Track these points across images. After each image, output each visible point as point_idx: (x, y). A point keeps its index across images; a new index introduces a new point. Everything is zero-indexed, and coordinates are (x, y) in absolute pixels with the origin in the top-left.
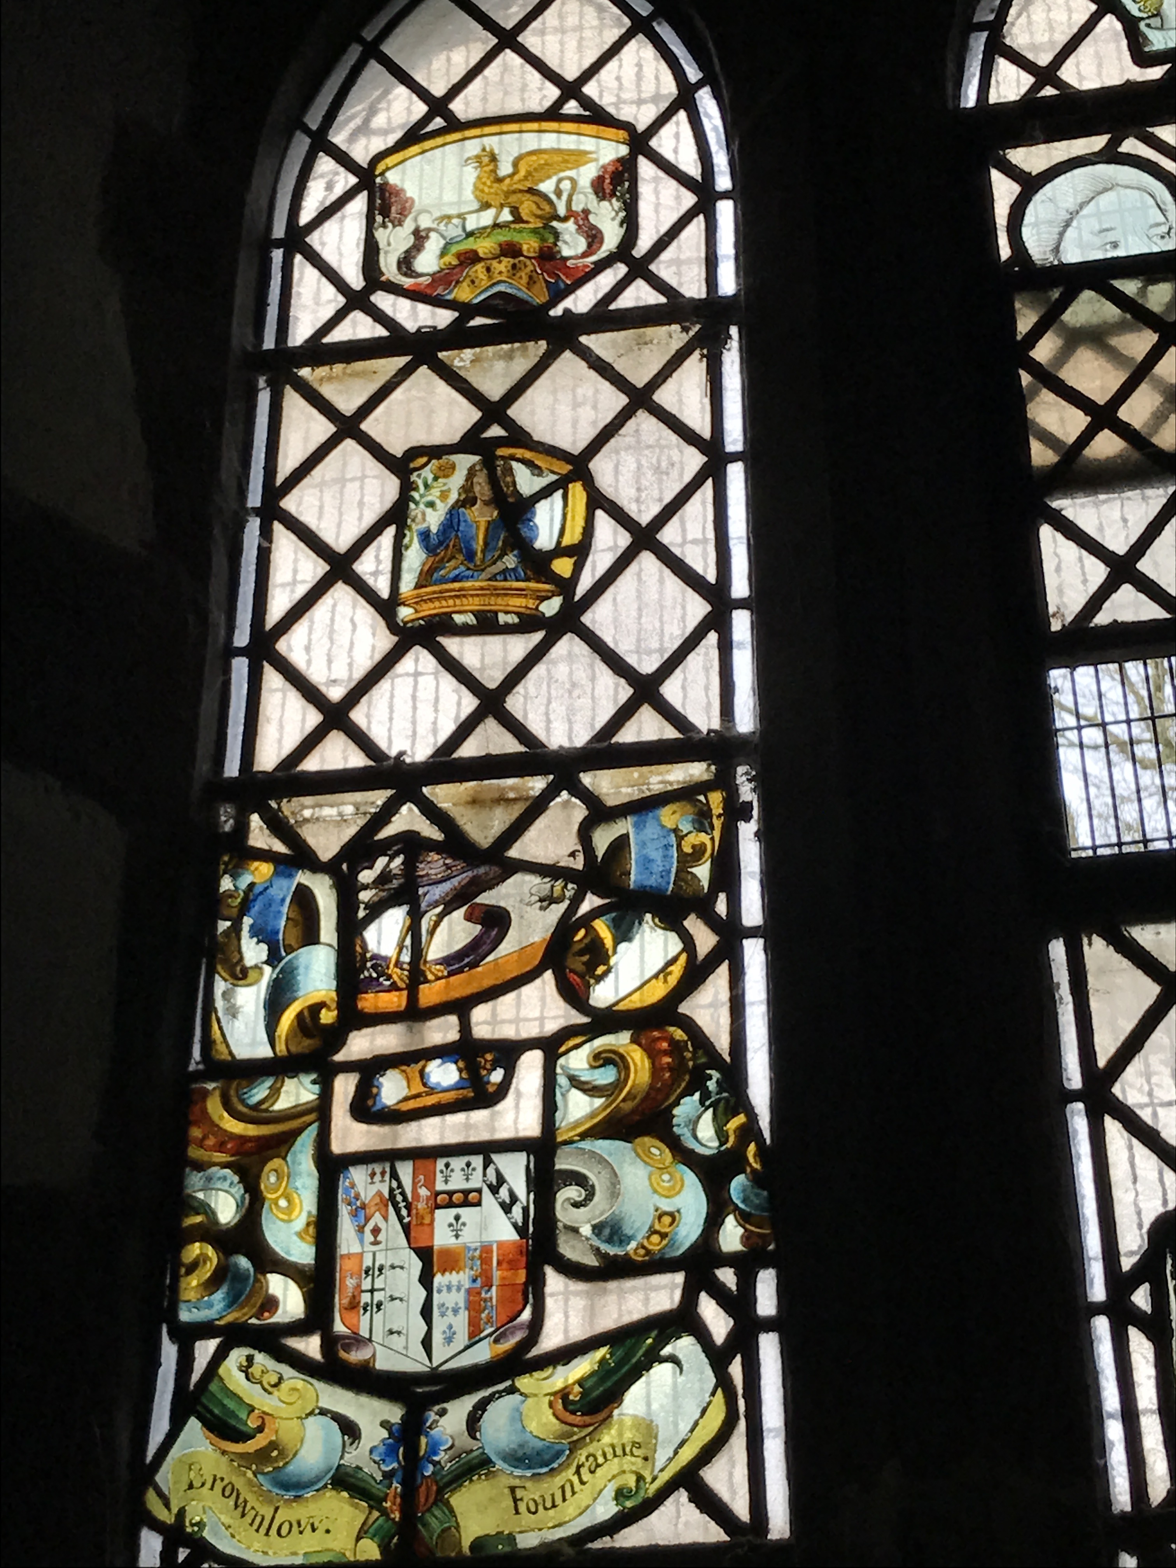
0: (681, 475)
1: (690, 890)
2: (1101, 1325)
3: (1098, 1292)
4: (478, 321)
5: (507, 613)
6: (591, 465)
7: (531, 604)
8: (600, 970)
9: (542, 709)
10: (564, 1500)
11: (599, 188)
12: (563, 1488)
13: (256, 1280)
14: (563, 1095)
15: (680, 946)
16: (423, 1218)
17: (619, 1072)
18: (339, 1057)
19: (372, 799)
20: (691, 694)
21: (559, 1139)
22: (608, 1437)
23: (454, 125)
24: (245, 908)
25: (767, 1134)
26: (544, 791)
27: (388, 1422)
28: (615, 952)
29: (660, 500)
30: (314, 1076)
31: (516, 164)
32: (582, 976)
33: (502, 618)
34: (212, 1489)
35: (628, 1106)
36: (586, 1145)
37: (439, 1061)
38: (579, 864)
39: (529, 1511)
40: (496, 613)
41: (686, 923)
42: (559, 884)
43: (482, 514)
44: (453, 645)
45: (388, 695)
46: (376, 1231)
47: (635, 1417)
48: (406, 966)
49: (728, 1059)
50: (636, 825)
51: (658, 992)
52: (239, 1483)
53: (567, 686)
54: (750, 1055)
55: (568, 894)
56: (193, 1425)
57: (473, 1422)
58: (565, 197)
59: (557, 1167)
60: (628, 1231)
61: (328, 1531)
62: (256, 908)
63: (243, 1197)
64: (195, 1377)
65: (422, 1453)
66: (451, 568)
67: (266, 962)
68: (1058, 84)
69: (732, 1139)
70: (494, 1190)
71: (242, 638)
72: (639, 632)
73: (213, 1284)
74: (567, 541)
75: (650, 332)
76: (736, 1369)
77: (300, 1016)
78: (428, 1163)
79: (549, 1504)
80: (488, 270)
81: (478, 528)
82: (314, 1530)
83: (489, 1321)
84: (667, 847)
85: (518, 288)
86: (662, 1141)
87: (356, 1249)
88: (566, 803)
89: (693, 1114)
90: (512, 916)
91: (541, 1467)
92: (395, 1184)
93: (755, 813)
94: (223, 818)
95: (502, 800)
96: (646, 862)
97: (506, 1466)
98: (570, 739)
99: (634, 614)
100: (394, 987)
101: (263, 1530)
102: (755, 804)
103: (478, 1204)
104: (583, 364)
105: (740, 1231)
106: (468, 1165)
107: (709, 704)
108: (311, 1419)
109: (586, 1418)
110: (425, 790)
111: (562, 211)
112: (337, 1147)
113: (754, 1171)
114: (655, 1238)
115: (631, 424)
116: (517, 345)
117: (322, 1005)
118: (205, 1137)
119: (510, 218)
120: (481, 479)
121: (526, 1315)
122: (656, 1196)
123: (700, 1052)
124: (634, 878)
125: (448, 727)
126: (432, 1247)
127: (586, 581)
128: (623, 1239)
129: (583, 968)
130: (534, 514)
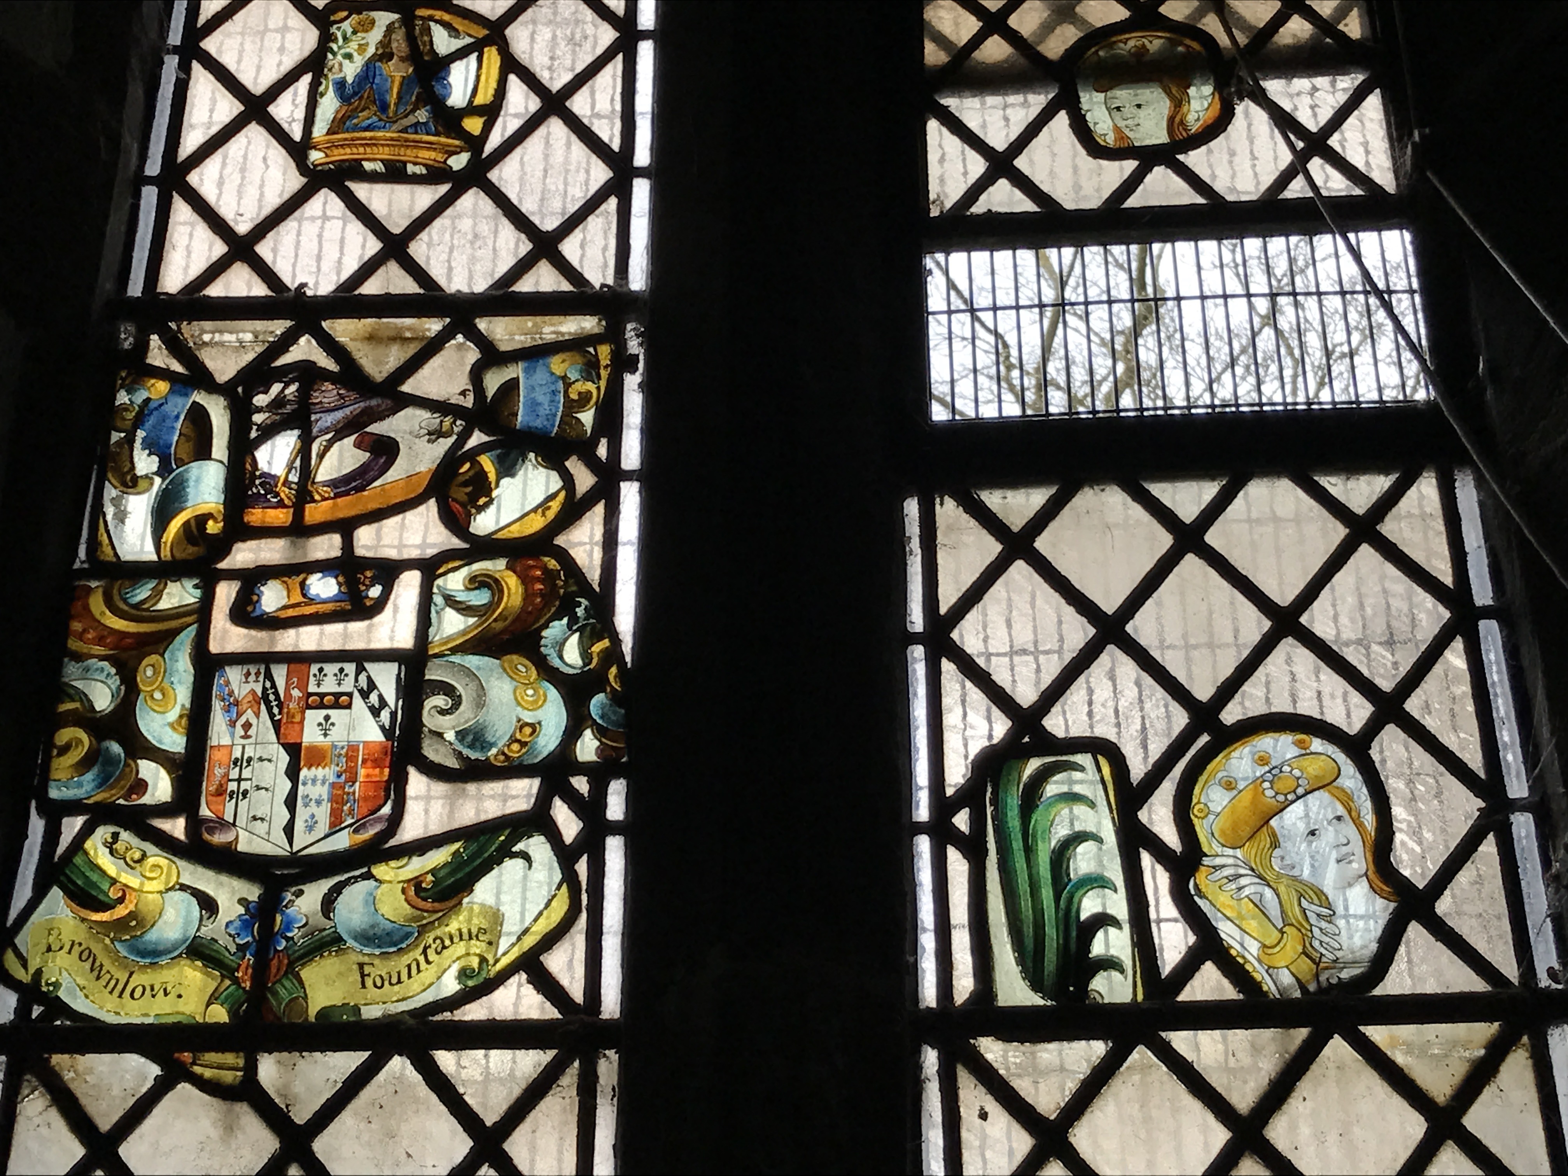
0: (594, 47)
1: (573, 434)
2: (923, 845)
3: (922, 813)
5: (415, 164)
6: (508, 32)
7: (440, 155)
8: (482, 501)
9: (445, 256)
10: (410, 977)
12: (409, 967)
13: (126, 765)
14: (437, 612)
15: (560, 484)
16: (293, 717)
17: (493, 595)
18: (223, 565)
19: (271, 329)
20: (589, 252)
21: (430, 653)
22: (456, 923)
24: (139, 421)
25: (628, 659)
26: (440, 332)
27: (246, 899)
28: (497, 486)
29: (573, 70)
30: (196, 581)
32: (463, 505)
33: (411, 169)
34: (69, 952)
35: (499, 626)
36: (456, 659)
37: (319, 575)
38: (469, 402)
39: (375, 986)
40: (405, 163)
41: (568, 464)
42: (448, 420)
43: (398, 70)
44: (361, 190)
45: (295, 232)
46: (247, 726)
47: (483, 905)
48: (293, 486)
49: (597, 589)
50: (526, 371)
51: (537, 523)
52: (97, 949)
53: (470, 237)
54: (619, 587)
55: (456, 430)
56: (56, 893)
57: (328, 904)
59: (427, 677)
60: (490, 738)
61: (180, 996)
62: (151, 422)
63: (119, 689)
64: (60, 850)
65: (276, 929)
66: (366, 117)
67: (156, 473)
69: (595, 661)
70: (365, 695)
71: (153, 168)
72: (543, 192)
73: (84, 765)
74: (479, 100)
76: (582, 867)
77: (186, 524)
78: (304, 667)
79: (394, 980)
81: (393, 82)
82: (166, 994)
83: (351, 812)
84: (554, 393)
86: (528, 659)
87: (226, 741)
88: (460, 346)
89: (561, 637)
90: (401, 446)
91: (390, 947)
92: (268, 684)
93: (641, 365)
94: (123, 336)
95: (399, 338)
96: (533, 405)
97: (356, 944)
98: (470, 286)
99: (539, 174)
100: (281, 505)
101: (116, 992)
102: (641, 357)
103: (349, 706)
105: (597, 743)
106: (341, 670)
107: (606, 265)
108: (171, 893)
109: (436, 904)
110: (324, 324)
112: (214, 647)
113: (614, 691)
114: (515, 747)
117: (209, 516)
118: (85, 631)
120: (399, 36)
121: (386, 810)
122: (519, 709)
123: (572, 581)
124: (521, 419)
125: (351, 266)
126: (301, 744)
127: (495, 140)
128: (485, 745)
129: (465, 498)
130: (448, 73)
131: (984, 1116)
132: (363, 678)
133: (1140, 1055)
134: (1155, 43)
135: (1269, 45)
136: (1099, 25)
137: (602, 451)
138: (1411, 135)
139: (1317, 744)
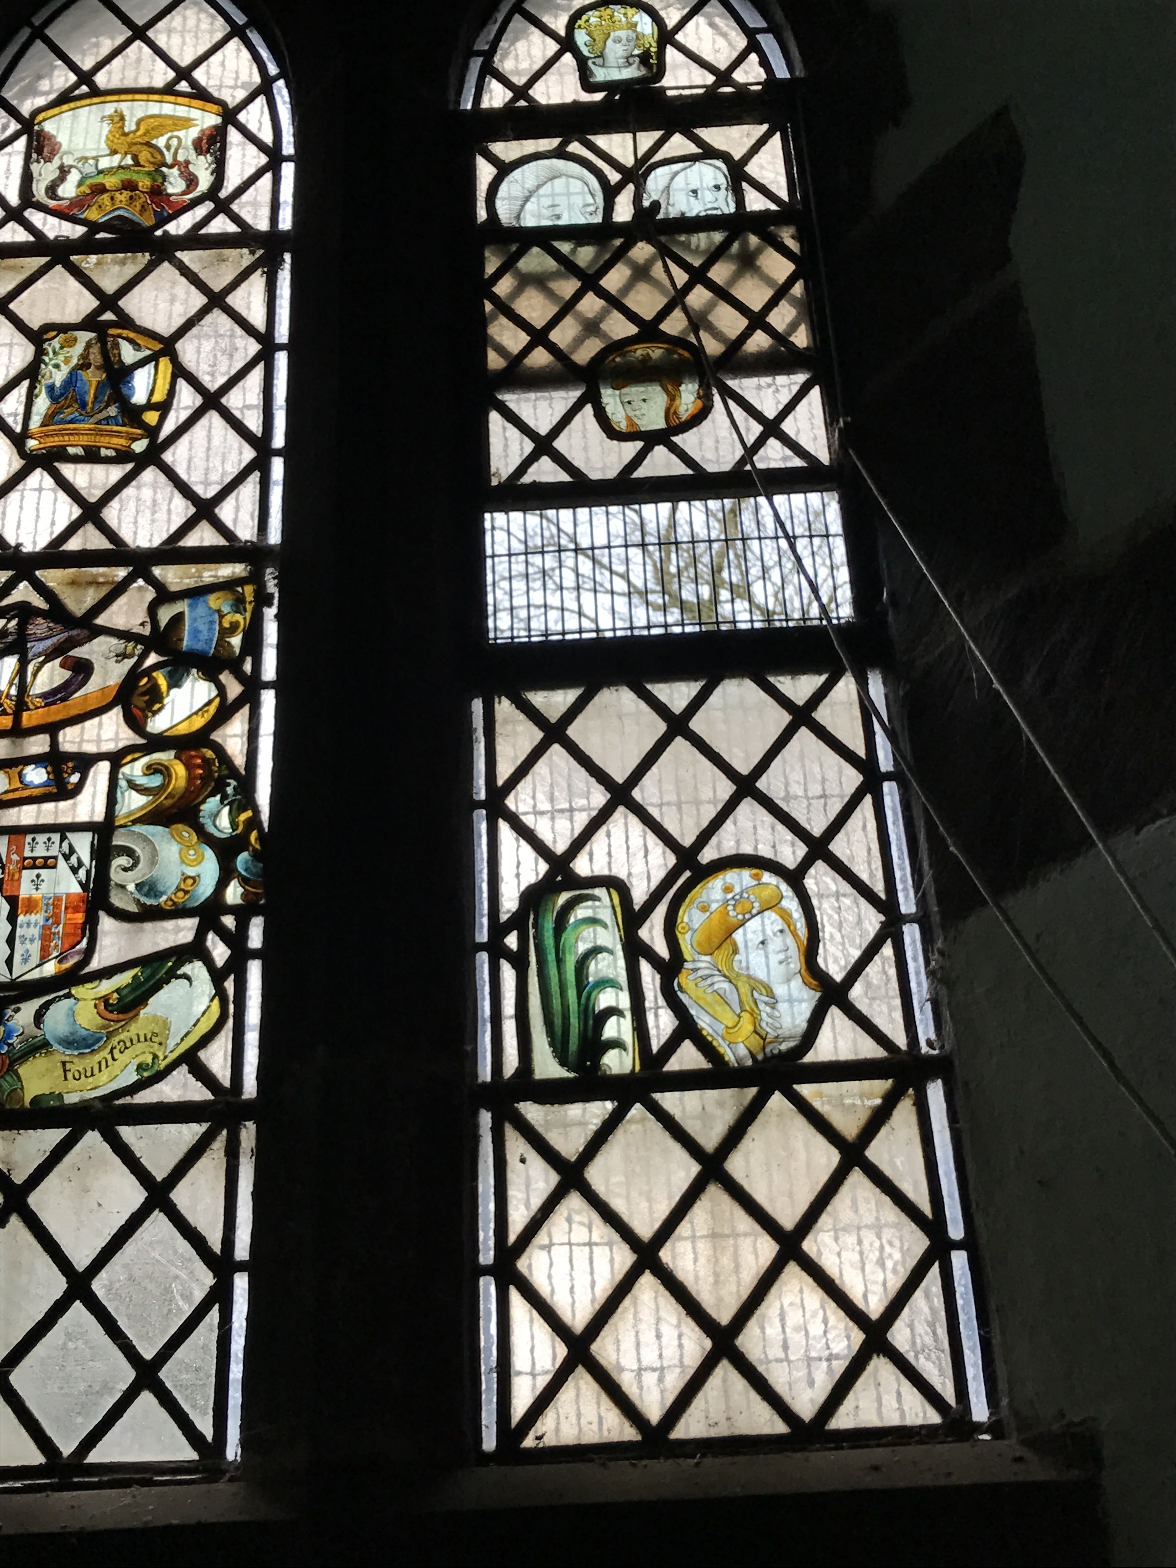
0: (242, 357)
1: (226, 654)
2: (483, 958)
3: (483, 935)
4: (101, 235)
5: (107, 448)
6: (177, 346)
7: (123, 442)
8: (156, 706)
9: (131, 521)
10: (100, 1071)
11: (199, 147)
14: (122, 793)
15: (214, 692)
16: (13, 875)
17: (164, 779)
20: (240, 515)
21: (117, 824)
22: (134, 1029)
23: (95, 92)
25: (266, 825)
26: (125, 578)
28: (168, 695)
29: (228, 373)
31: (138, 123)
32: (143, 710)
33: (104, 452)
35: (170, 802)
36: (138, 828)
37: (33, 766)
38: (147, 631)
40: (99, 448)
41: (221, 677)
42: (131, 645)
43: (94, 376)
44: (67, 470)
45: (19, 500)
48: (14, 698)
49: (243, 772)
50: (190, 606)
51: (199, 722)
53: (150, 503)
54: (259, 771)
55: (137, 652)
58: (172, 150)
59: (114, 843)
60: (161, 888)
66: (70, 413)
68: (530, 99)
69: (241, 828)
70: (67, 857)
72: (205, 471)
74: (155, 399)
75: (227, 252)
76: (229, 985)
78: (20, 837)
79: (89, 1074)
80: (112, 198)
81: (90, 386)
83: (56, 946)
84: (212, 622)
85: (132, 213)
86: (191, 827)
88: (141, 588)
89: (215, 811)
90: (95, 666)
91: (86, 1048)
95: (94, 583)
96: (195, 632)
97: (60, 1047)
98: (148, 542)
99: (203, 455)
100: (4, 712)
102: (277, 595)
103: (54, 867)
104: (177, 272)
105: (240, 890)
107: (251, 525)
110: (37, 573)
111: (169, 159)
113: (255, 850)
114: (181, 894)
115: (208, 319)
116: (129, 254)
119: (130, 162)
120: (95, 350)
121: (84, 944)
122: (184, 865)
123: (224, 767)
124: (186, 643)
125: (61, 526)
126: (18, 897)
127: (169, 427)
128: (157, 895)
129: (144, 705)
130: (132, 378)
131: (523, 1161)
132: (65, 845)
133: (637, 1110)
134: (656, 352)
135: (739, 354)
136: (616, 337)
137: (248, 667)
138: (838, 421)
139: (768, 878)
